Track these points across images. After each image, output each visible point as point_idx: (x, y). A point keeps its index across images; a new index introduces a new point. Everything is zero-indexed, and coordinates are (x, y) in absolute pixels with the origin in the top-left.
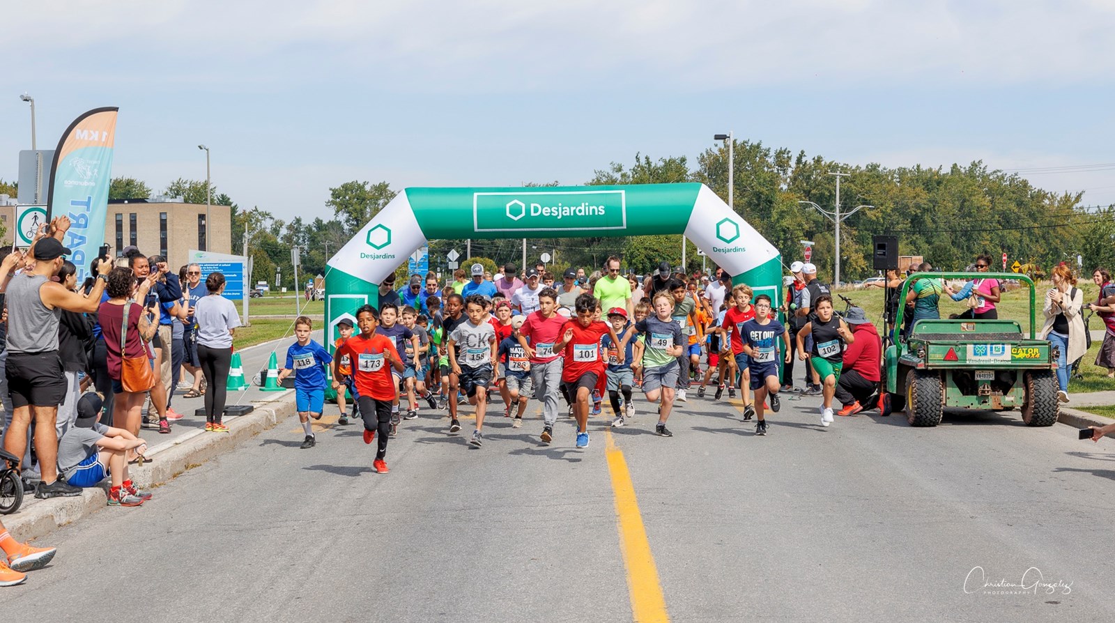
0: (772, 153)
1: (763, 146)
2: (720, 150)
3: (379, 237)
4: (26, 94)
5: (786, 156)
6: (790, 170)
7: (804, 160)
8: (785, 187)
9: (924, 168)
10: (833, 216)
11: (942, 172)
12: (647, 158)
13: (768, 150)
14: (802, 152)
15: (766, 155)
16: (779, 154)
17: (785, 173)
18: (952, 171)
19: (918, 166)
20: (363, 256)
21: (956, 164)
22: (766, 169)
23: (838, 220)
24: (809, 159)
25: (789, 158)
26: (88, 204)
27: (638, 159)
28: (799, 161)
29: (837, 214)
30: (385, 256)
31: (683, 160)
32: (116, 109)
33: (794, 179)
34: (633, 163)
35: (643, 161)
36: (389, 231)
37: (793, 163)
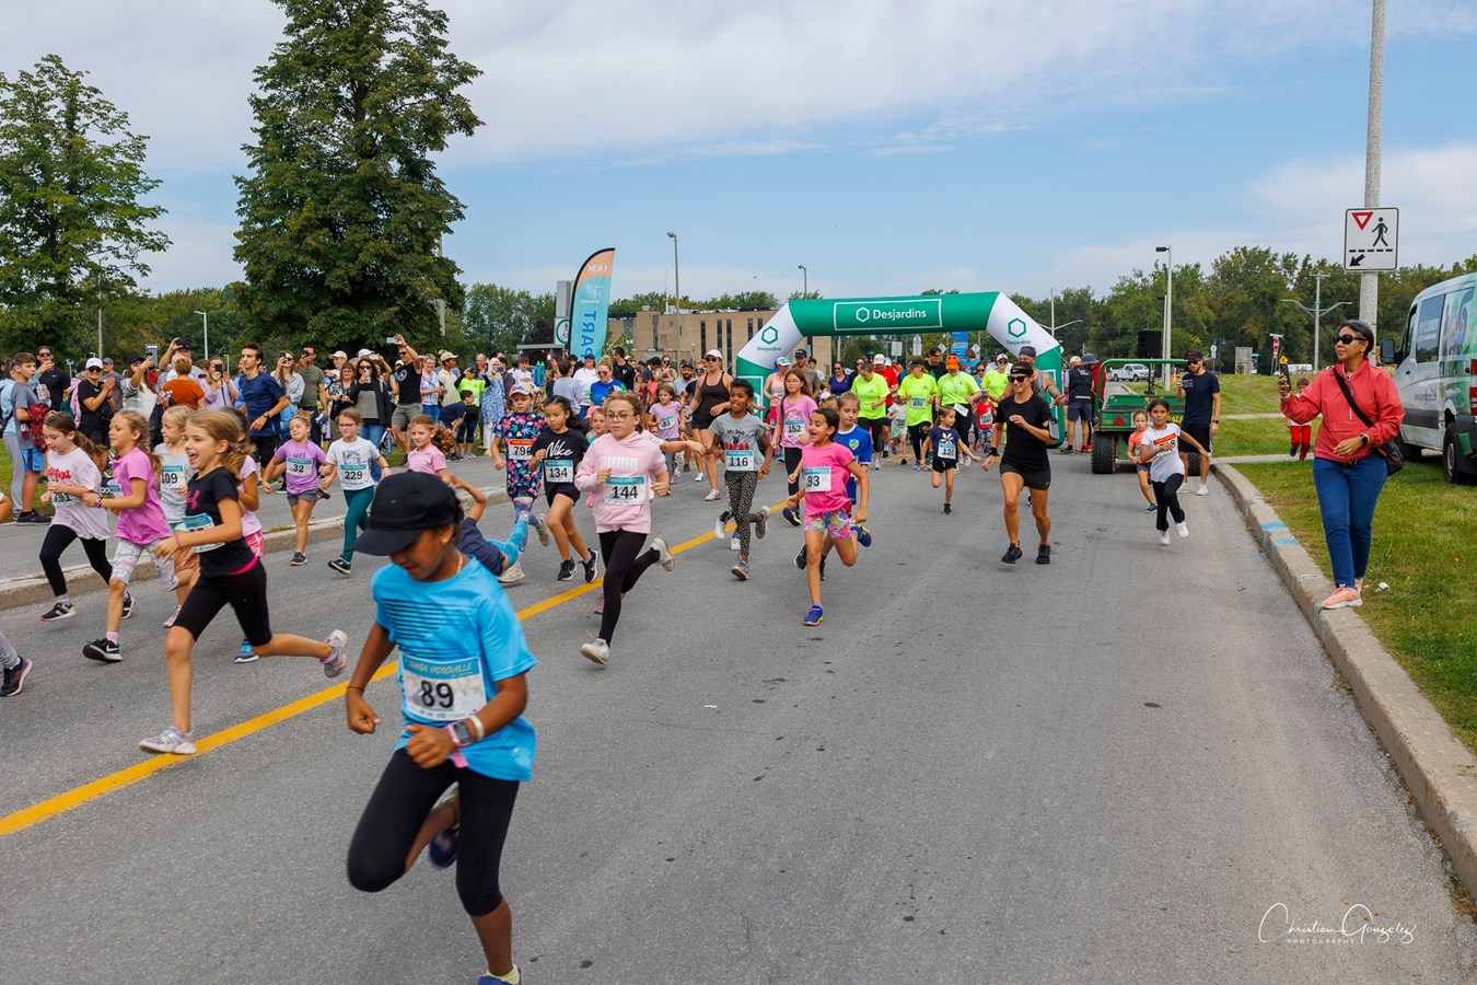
0: (1280, 257)
1: (1272, 252)
2: (1232, 256)
3: (770, 335)
4: (671, 231)
5: (1292, 260)
6: (1296, 271)
7: (1309, 262)
8: (1291, 287)
9: (1425, 267)
10: (1313, 313)
11: (1443, 270)
12: (1164, 265)
13: (1276, 255)
14: (1308, 256)
15: (1274, 259)
16: (1286, 259)
17: (1291, 274)
18: (1454, 270)
19: (1420, 266)
20: (759, 349)
21: (1457, 263)
22: (1273, 272)
23: (1317, 315)
24: (1313, 262)
25: (1296, 261)
26: (594, 316)
27: (1156, 266)
28: (1305, 263)
29: (1317, 310)
30: (774, 349)
31: (1197, 266)
32: (613, 249)
33: (1300, 279)
34: (1152, 270)
35: (1161, 268)
36: (777, 331)
37: (1299, 266)
